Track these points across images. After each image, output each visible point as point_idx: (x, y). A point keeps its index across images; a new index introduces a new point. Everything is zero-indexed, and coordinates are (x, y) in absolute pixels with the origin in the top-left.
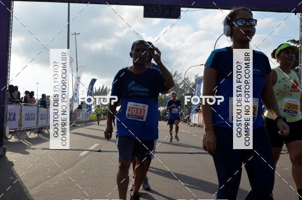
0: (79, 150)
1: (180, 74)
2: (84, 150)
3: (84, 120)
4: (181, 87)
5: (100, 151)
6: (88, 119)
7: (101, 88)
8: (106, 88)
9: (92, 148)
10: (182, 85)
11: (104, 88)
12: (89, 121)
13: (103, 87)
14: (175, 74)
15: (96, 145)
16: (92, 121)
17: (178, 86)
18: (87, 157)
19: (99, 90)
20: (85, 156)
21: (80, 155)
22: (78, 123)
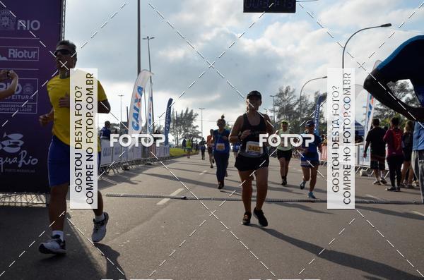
0: (157, 197)
1: (294, 91)
2: (164, 198)
3: (162, 156)
4: (295, 109)
5: (185, 198)
6: (168, 155)
7: (184, 112)
8: (192, 112)
9: (173, 194)
10: (297, 106)
11: (189, 112)
12: (169, 158)
13: (187, 111)
14: (287, 91)
15: (180, 190)
16: (172, 157)
17: (292, 108)
18: (168, 207)
19: (182, 114)
20: (165, 205)
21: (159, 203)
22: (155, 160)
